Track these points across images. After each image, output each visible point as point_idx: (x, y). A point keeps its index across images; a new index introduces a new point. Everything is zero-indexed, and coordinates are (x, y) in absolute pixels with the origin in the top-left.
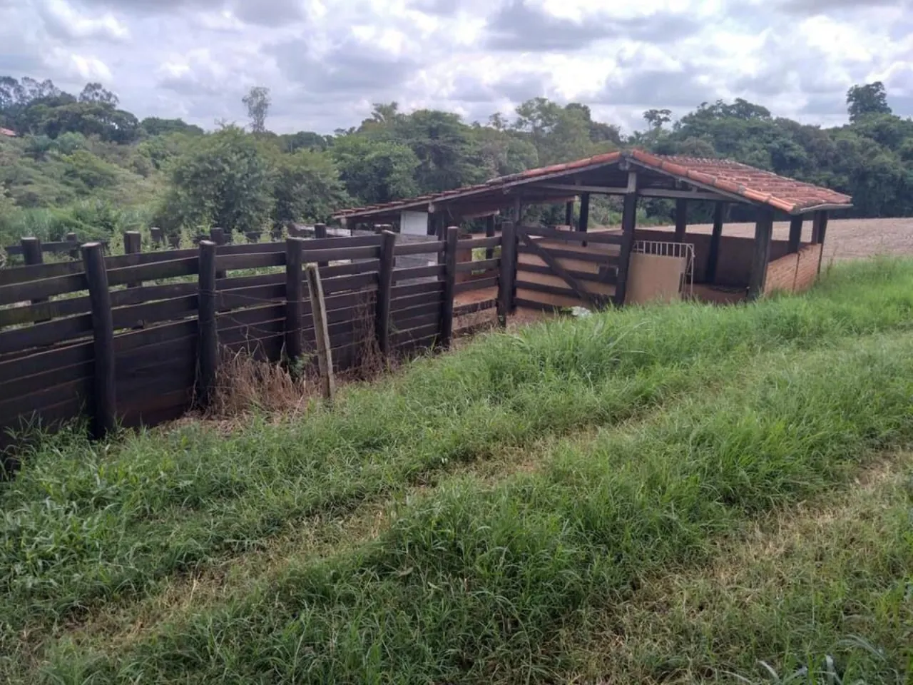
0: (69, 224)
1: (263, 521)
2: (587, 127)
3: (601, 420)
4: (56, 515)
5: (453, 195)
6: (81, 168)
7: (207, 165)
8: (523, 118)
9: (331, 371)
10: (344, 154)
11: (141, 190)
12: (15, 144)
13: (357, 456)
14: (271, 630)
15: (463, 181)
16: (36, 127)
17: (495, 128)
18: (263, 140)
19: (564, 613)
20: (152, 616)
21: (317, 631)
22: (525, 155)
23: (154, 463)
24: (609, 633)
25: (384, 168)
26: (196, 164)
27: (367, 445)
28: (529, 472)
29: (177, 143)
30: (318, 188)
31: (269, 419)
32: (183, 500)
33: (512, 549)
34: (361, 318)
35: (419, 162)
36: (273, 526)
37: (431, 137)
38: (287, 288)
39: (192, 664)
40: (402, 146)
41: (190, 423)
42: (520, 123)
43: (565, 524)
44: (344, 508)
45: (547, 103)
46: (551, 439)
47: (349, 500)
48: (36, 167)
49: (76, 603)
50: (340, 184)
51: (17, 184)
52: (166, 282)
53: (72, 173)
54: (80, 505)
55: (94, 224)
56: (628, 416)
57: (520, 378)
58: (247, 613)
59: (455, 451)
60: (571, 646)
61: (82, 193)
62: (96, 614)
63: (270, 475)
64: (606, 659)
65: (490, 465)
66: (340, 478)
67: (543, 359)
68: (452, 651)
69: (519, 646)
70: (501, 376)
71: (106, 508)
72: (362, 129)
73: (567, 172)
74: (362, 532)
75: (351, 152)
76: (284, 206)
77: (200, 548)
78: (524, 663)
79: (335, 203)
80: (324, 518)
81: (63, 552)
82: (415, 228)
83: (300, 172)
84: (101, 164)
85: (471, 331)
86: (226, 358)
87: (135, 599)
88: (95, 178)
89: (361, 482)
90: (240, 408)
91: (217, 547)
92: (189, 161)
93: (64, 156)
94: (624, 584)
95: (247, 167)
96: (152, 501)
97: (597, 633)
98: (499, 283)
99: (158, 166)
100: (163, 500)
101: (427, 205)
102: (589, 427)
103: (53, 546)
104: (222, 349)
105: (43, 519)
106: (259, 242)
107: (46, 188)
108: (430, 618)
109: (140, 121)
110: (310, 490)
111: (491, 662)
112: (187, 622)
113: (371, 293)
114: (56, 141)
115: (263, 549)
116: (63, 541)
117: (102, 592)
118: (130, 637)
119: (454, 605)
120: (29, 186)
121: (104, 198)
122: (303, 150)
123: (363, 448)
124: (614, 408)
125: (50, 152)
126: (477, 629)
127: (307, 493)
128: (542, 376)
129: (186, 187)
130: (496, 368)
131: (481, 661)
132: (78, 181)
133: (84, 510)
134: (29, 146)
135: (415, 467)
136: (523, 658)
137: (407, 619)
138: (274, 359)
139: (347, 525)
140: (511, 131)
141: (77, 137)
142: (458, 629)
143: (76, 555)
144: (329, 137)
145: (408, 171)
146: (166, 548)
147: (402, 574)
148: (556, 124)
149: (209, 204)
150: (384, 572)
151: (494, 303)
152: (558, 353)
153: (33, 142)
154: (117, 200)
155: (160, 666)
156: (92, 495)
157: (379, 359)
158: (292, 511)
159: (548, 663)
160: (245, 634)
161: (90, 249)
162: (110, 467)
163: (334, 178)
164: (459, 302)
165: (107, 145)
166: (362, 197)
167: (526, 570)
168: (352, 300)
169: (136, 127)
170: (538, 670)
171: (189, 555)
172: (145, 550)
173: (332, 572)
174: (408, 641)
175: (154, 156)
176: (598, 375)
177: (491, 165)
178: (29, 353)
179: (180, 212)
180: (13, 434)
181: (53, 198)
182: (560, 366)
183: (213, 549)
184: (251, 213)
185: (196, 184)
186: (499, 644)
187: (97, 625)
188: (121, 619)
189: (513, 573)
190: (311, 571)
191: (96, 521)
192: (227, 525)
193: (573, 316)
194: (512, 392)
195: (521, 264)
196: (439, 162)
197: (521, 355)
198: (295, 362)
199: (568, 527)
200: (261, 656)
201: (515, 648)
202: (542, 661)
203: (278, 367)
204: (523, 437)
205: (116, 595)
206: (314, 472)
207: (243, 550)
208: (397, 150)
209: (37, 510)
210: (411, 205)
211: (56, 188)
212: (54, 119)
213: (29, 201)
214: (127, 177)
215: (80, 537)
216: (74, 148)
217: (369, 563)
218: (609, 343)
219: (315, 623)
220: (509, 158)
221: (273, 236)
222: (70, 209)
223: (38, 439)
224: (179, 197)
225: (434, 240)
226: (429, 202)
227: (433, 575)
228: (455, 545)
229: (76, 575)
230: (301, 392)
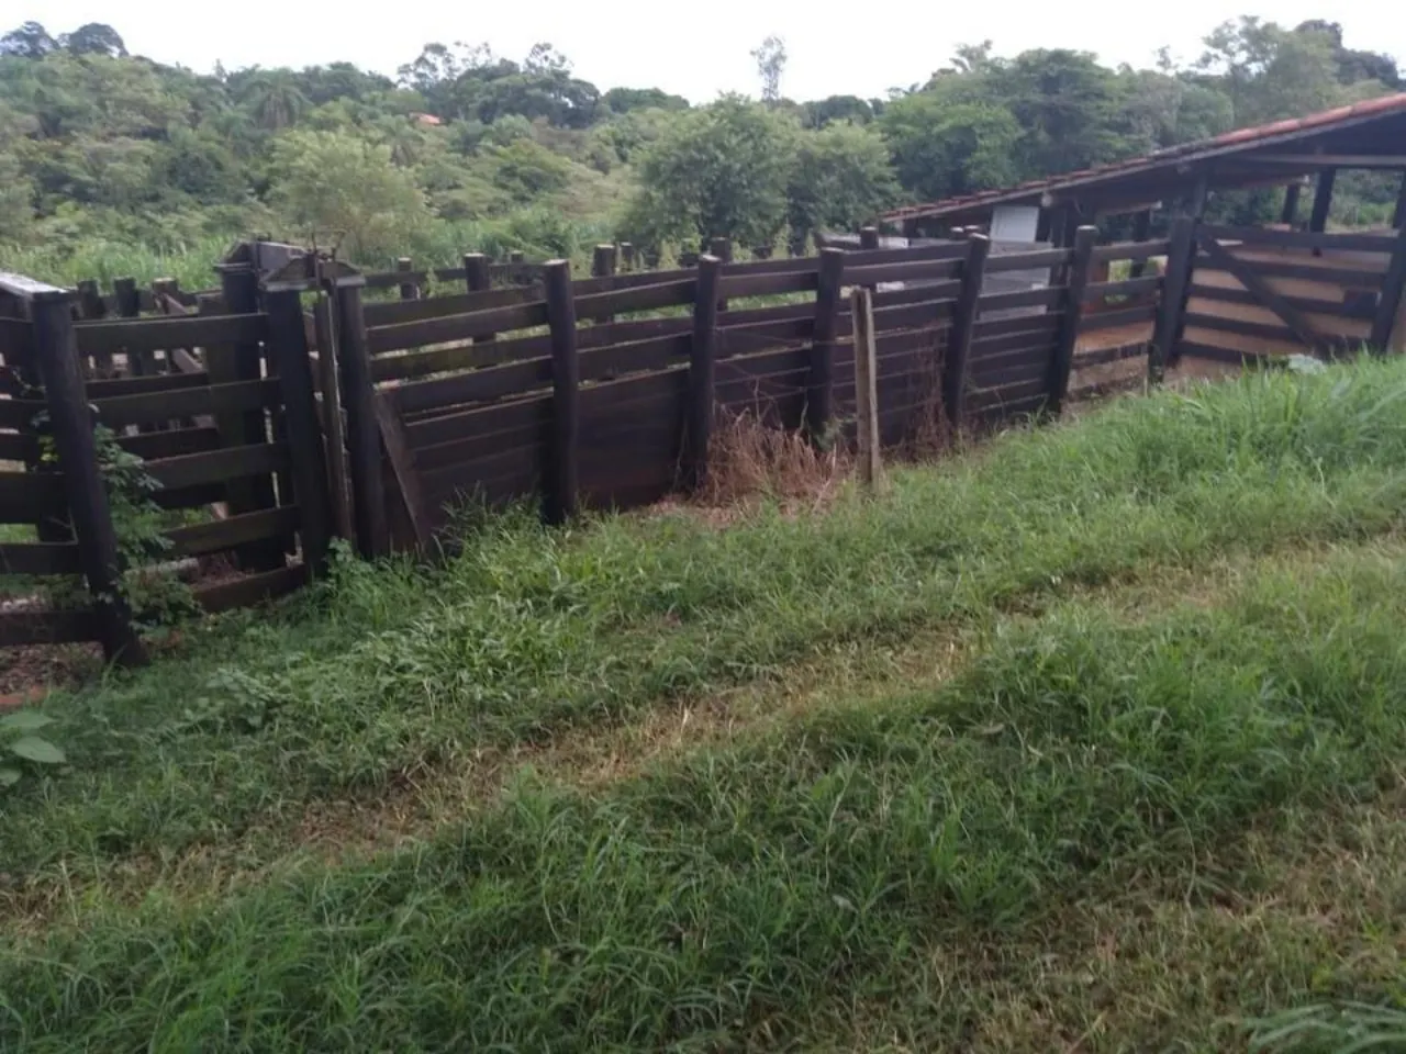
0: (505, 243)
1: (777, 643)
2: (1336, 59)
3: (1336, 533)
4: (507, 613)
5: (1085, 178)
6: (522, 163)
7: (694, 153)
8: (1213, 51)
9: (875, 445)
10: (900, 126)
11: (599, 192)
12: (440, 135)
13: (914, 567)
14: (793, 784)
15: (1094, 158)
16: (466, 110)
17: (1159, 70)
18: (778, 111)
19: (1254, 809)
20: (630, 750)
21: (861, 792)
22: (1212, 113)
23: (630, 559)
24: (1332, 846)
25: (964, 142)
26: (680, 153)
27: (929, 551)
28: (1202, 605)
29: (651, 122)
30: (856, 180)
31: (783, 509)
32: (667, 608)
33: (1174, 712)
34: (922, 369)
35: (1022, 132)
36: (793, 649)
37: (1045, 91)
38: (817, 324)
39: (687, 815)
40: (995, 109)
41: (671, 511)
42: (1206, 60)
43: (1266, 684)
44: (894, 635)
45: (1259, 25)
46: (1243, 559)
47: (901, 625)
48: (464, 165)
49: (537, 723)
50: (888, 172)
51: (439, 189)
52: (637, 318)
53: (509, 172)
54: (537, 604)
55: (537, 241)
56: (1386, 529)
57: (1190, 463)
58: (760, 757)
59: (1073, 568)
60: (1265, 857)
61: (523, 199)
62: (560, 740)
63: (787, 583)
64: (1327, 883)
65: (1132, 591)
66: (891, 592)
67: (1235, 435)
68: (1066, 842)
69: (1174, 848)
70: (1157, 460)
71: (571, 609)
72: (931, 86)
73: (1304, 133)
74: (924, 670)
75: (911, 123)
76: (800, 209)
77: (693, 669)
78: (1183, 873)
79: (879, 201)
80: (864, 646)
81: (518, 661)
82: (1015, 232)
83: (829, 157)
84: (549, 158)
85: (1103, 391)
86: (725, 422)
87: (608, 726)
88: (538, 176)
89: (919, 602)
90: (740, 493)
91: (714, 671)
92: (669, 148)
93: (500, 149)
94: (1366, 779)
95: (751, 153)
96: (628, 605)
97: (1311, 843)
98: (1157, 316)
99: (623, 158)
100: (642, 606)
101: (1041, 195)
102: (1313, 543)
103: (505, 652)
104: (718, 410)
105: (492, 618)
106: (769, 259)
107: (476, 195)
108: (1033, 796)
109: (603, 92)
110: (846, 606)
111: (1128, 865)
112: (678, 761)
113: (942, 331)
114: (492, 128)
115: (778, 679)
116: (517, 648)
117: (567, 712)
118: (604, 772)
119: (1071, 781)
120: (454, 191)
121: (549, 205)
122: (838, 123)
123: (923, 555)
124: (1361, 515)
125: (482, 143)
126: (1107, 817)
127: (839, 611)
128: (1232, 462)
129: (662, 186)
130: (1149, 447)
131: (1113, 862)
132: (517, 183)
133: (540, 610)
134: (457, 136)
135: (1007, 585)
136: (1181, 865)
137: (997, 792)
138: (790, 427)
139: (899, 658)
140: (1188, 73)
141: (518, 121)
142: (1078, 814)
143: (533, 665)
144: (877, 103)
145: (1002, 147)
146: (648, 666)
147: (986, 731)
148: (1273, 57)
149: (694, 209)
150: (960, 727)
151: (1145, 349)
152: (1262, 427)
153: (463, 132)
154: (567, 208)
155: (646, 811)
156: (550, 593)
157: (944, 432)
158: (820, 632)
159: (1222, 877)
160: (758, 785)
161: (554, 267)
162: (571, 560)
163: (880, 164)
164: (1085, 345)
165: (556, 130)
166: (923, 190)
167: (1196, 744)
168: (913, 341)
169: (596, 102)
170: (1207, 884)
171: (677, 678)
172: (620, 666)
173: (880, 718)
174: (997, 822)
175: (619, 143)
176: (1335, 462)
177: (1148, 131)
178: (461, 410)
179: (652, 221)
180: (451, 511)
181: (484, 207)
182: (1266, 447)
183: (710, 673)
184: (751, 221)
185: (676, 181)
186: (1141, 841)
187: (562, 754)
188: (591, 749)
189: (1171, 745)
190: (849, 714)
191: (557, 625)
192: (728, 645)
193: (1291, 371)
194: (1175, 484)
195: (1197, 286)
196: (1054, 130)
197: (1196, 428)
198: (821, 431)
199: (1270, 688)
200: (781, 815)
201: (1168, 849)
202: (1213, 873)
203: (796, 437)
204: (1191, 552)
205: (586, 719)
206: (849, 583)
207: (751, 678)
208: (986, 114)
209: (485, 608)
210: (1012, 196)
211: (489, 193)
212: (489, 98)
213: (454, 212)
214: (581, 175)
215: (539, 643)
216: (514, 136)
217: (936, 711)
218: (1358, 411)
219: (857, 780)
220: (1180, 119)
221: (790, 251)
222: (508, 221)
223: (481, 518)
224: (651, 199)
225: (1048, 248)
226: (1045, 190)
227: (1036, 737)
228: (1073, 698)
229: (534, 690)
230: (827, 473)
